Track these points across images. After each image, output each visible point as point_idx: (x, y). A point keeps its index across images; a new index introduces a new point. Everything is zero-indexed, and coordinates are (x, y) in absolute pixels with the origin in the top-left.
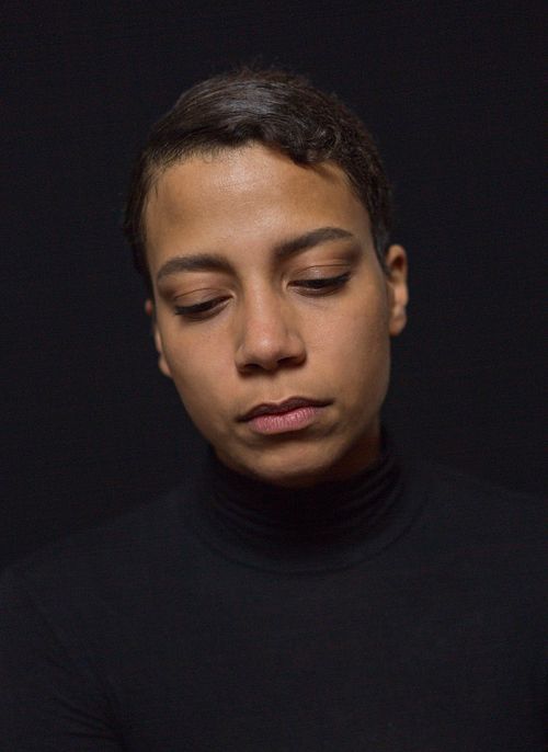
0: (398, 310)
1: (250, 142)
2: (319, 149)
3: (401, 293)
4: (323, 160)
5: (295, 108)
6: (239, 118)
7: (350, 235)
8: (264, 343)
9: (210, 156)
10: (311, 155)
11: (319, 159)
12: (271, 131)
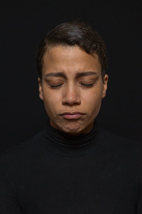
0: (104, 92)
1: (76, 45)
2: (93, 50)
3: (106, 87)
4: (94, 53)
5: (88, 37)
6: (74, 38)
7: (96, 73)
8: (71, 98)
9: (65, 47)
10: (91, 51)
11: (93, 53)
12: (82, 43)
